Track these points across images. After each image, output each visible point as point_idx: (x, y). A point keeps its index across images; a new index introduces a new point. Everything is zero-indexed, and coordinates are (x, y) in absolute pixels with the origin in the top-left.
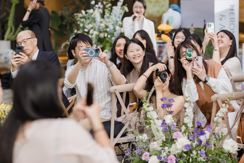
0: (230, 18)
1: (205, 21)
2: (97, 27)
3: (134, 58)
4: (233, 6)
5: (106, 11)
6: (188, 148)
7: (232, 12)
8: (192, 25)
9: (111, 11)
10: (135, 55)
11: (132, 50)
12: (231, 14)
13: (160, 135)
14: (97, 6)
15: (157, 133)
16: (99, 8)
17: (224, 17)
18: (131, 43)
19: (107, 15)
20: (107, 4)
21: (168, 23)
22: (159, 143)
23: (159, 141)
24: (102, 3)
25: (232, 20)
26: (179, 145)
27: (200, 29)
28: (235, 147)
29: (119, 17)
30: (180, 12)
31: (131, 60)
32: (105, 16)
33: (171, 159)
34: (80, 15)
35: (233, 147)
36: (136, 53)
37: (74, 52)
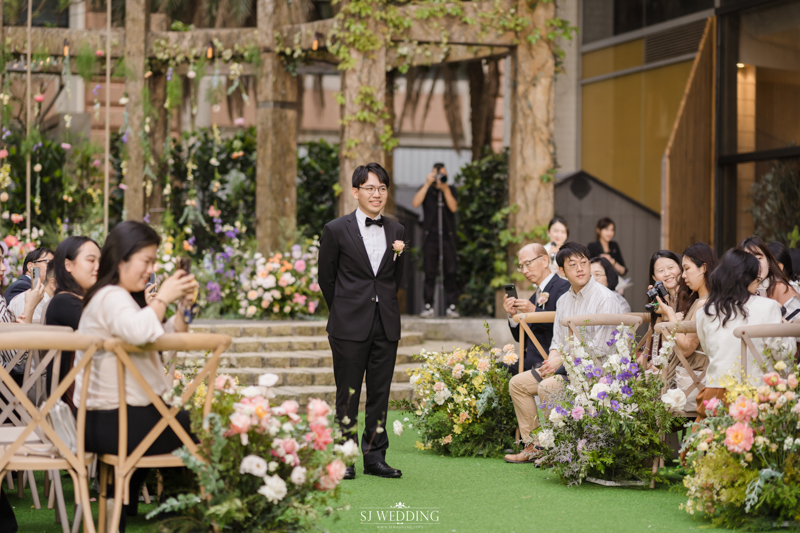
6: (602, 396)
26: (595, 393)
33: (577, 412)
35: (677, 399)
37: (563, 271)
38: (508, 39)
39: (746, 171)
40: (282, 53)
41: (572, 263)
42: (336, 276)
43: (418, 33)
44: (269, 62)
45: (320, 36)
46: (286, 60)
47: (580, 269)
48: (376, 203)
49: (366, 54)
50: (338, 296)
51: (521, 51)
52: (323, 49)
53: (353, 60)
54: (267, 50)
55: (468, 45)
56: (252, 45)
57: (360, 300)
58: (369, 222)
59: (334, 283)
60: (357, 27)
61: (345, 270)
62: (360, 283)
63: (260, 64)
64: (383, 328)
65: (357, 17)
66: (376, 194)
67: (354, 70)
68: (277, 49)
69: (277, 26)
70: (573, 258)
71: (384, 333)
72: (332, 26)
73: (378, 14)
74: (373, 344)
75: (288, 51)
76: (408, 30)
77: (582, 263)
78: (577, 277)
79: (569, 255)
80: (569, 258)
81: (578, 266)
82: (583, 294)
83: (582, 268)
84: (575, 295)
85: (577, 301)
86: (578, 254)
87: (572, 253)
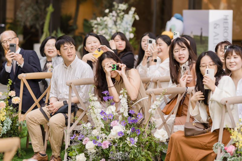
0: (224, 27)
1: (201, 29)
2: (109, 33)
3: (91, 49)
4: (227, 16)
5: (119, 19)
6: (120, 135)
7: (226, 21)
8: (192, 33)
9: (122, 18)
10: (92, 46)
11: (89, 43)
12: (225, 24)
13: (99, 123)
14: (111, 14)
15: (97, 121)
16: (113, 16)
17: (218, 26)
18: (89, 36)
19: (119, 22)
20: (120, 13)
21: (170, 30)
22: (98, 130)
23: (98, 129)
24: (116, 12)
25: (226, 28)
26: (114, 132)
27: (197, 36)
28: (165, 136)
29: (129, 25)
30: (182, 21)
31: (89, 50)
32: (117, 23)
33: (105, 144)
34: (95, 22)
35: (163, 136)
36: (93, 44)
37: (59, 52)
41: (65, 48)
47: (70, 51)
70: (66, 45)
77: (71, 48)
78: (68, 56)
79: (63, 43)
80: (64, 45)
81: (68, 50)
82: (71, 66)
83: (71, 51)
84: (66, 66)
85: (68, 70)
86: (68, 43)
87: (65, 42)
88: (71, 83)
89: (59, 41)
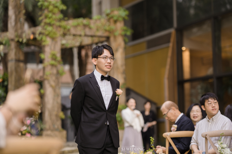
37: (204, 108)
38: (106, 34)
39: (187, 86)
40: (18, 41)
42: (82, 109)
43: (73, 31)
44: (13, 45)
45: (34, 34)
46: (20, 44)
48: (108, 67)
49: (53, 39)
50: (84, 122)
51: (112, 39)
52: (35, 39)
53: (48, 41)
54: (12, 40)
55: (92, 36)
56: (6, 38)
57: (98, 124)
58: (103, 78)
59: (81, 114)
60: (49, 29)
61: (89, 106)
62: (98, 114)
63: (9, 45)
64: (112, 140)
65: (50, 24)
66: (109, 61)
67: (48, 45)
68: (16, 39)
69: (16, 31)
71: (112, 143)
72: (39, 29)
73: (58, 24)
74: (105, 149)
75: (21, 40)
76: (69, 30)
77: (214, 103)
78: (213, 110)
79: (208, 98)
80: (208, 100)
81: (212, 104)
82: (214, 119)
83: (215, 105)
84: (208, 120)
85: (210, 123)
86: (212, 98)
87: (209, 97)
88: (206, 135)
89: (204, 97)
